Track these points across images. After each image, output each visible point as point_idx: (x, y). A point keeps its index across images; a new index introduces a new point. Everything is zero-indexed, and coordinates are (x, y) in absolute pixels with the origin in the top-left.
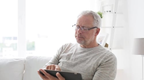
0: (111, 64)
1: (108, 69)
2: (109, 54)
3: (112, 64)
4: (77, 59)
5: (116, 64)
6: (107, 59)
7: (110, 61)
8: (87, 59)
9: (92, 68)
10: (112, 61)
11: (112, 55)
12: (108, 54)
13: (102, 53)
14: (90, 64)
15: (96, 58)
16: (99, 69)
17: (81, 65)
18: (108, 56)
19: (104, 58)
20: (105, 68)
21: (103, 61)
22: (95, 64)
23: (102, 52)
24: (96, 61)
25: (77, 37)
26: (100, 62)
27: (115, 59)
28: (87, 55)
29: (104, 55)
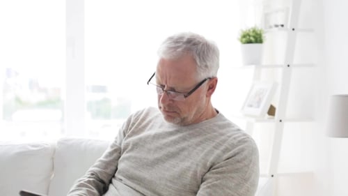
0: (238, 164)
1: (233, 178)
2: (239, 137)
3: (241, 165)
4: (161, 148)
5: (256, 164)
6: (230, 150)
7: (237, 158)
8: (183, 149)
9: (191, 173)
10: (242, 157)
11: (246, 142)
12: (235, 138)
13: (222, 135)
14: (187, 164)
15: (204, 149)
16: (211, 175)
17: (167, 165)
18: (233, 144)
19: (222, 148)
20: (225, 175)
21: (219, 156)
22: (200, 164)
23: (221, 131)
24: (202, 155)
26: (211, 159)
27: (254, 151)
28: (184, 139)
29: (224, 141)
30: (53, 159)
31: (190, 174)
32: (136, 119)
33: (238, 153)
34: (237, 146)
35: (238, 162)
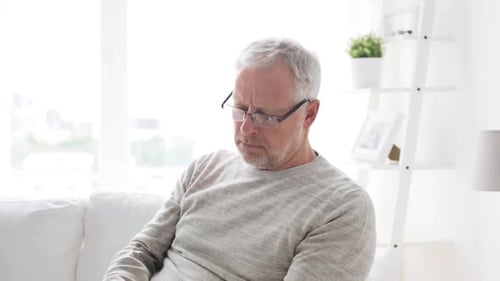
0: (348, 228)
1: (339, 248)
2: (347, 189)
3: (351, 229)
4: (236, 207)
5: (371, 227)
6: (334, 209)
7: (344, 218)
8: (268, 208)
9: (279, 240)
10: (351, 217)
11: (356, 196)
12: (340, 192)
13: (323, 187)
14: (273, 228)
15: (297, 207)
16: (308, 245)
17: (246, 229)
18: (338, 199)
19: (323, 205)
20: (327, 244)
21: (319, 217)
22: (293, 228)
23: (321, 182)
24: (294, 216)
25: (241, 145)
26: (307, 221)
27: (368, 209)
28: (269, 193)
29: (325, 196)
30: (83, 221)
31: (278, 243)
32: (202, 167)
33: (345, 213)
34: (343, 202)
35: (346, 224)
